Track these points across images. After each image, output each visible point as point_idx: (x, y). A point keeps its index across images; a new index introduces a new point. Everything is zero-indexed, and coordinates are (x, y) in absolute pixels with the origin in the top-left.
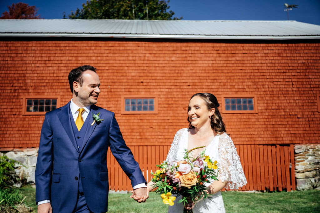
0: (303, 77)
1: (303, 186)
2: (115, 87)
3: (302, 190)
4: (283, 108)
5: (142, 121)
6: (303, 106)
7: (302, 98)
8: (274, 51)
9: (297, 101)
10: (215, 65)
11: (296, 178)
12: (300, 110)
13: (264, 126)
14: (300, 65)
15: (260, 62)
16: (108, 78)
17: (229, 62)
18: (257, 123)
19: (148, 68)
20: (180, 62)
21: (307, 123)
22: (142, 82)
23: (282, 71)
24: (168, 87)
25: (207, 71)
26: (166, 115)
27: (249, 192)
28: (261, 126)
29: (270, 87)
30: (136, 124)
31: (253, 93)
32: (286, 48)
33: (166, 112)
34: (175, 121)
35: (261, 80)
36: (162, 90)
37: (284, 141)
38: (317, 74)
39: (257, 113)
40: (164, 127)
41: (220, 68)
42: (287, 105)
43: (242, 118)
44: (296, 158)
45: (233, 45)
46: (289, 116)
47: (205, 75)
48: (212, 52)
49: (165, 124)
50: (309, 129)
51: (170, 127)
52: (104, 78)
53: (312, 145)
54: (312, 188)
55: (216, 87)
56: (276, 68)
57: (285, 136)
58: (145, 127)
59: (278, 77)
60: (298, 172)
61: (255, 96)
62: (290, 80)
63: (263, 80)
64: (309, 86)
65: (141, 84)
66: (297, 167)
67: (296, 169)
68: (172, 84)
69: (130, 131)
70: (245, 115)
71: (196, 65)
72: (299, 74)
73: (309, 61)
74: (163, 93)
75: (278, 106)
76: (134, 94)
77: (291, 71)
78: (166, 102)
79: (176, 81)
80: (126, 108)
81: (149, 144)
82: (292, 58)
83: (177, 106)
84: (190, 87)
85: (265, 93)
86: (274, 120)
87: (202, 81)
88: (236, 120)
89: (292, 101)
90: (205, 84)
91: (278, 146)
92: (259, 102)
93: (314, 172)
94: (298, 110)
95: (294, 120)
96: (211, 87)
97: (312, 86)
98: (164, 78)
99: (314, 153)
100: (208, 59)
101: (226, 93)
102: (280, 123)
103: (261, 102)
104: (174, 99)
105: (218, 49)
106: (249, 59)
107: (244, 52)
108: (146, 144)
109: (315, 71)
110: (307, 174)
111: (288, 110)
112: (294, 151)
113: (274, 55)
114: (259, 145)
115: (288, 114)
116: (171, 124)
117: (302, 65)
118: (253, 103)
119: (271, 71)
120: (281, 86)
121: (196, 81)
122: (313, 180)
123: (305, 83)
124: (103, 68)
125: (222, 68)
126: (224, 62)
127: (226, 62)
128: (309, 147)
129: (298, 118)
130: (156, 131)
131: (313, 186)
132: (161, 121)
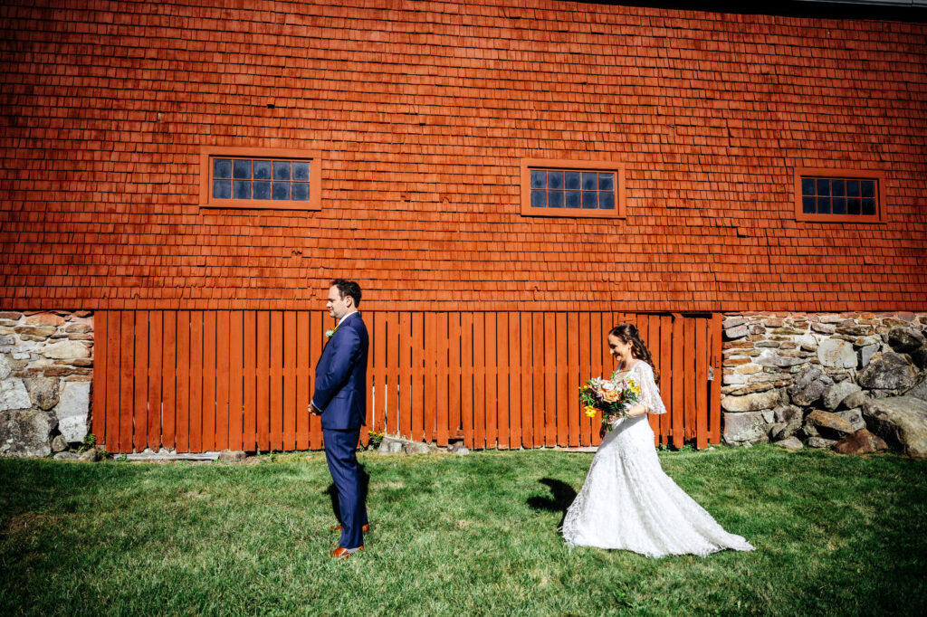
0: (761, 116)
1: (743, 432)
2: (179, 117)
3: (737, 444)
4: (699, 204)
5: (268, 232)
6: (754, 201)
7: (753, 179)
8: (684, 32)
9: (740, 188)
10: (505, 65)
11: (723, 410)
12: (747, 215)
13: (642, 258)
14: (754, 79)
15: (640, 62)
16: (156, 85)
17: (547, 58)
18: (621, 248)
19: (290, 63)
20: (396, 49)
21: (764, 251)
22: (271, 106)
23: (703, 94)
24: (357, 126)
25: (480, 83)
26: (347, 215)
28: (632, 258)
29: (664, 141)
30: (247, 241)
31: (616, 156)
32: (718, 26)
33: (346, 205)
34: (374, 234)
35: (639, 119)
36: (336, 135)
37: (697, 304)
38: (799, 109)
39: (624, 219)
40: (339, 254)
41: (521, 76)
42: (710, 197)
43: (581, 231)
44: (725, 352)
46: (714, 231)
47: (474, 93)
48: (499, 22)
49: (343, 244)
50: (768, 271)
51: (358, 254)
52: (142, 84)
53: (773, 316)
54: (766, 438)
55: (505, 134)
56: (686, 84)
57: (700, 287)
58: (277, 252)
59: (688, 113)
60: (730, 394)
61: (622, 166)
62: (724, 123)
63: (647, 120)
64: (775, 144)
65: (268, 112)
66: (727, 379)
67: (723, 385)
68: (367, 117)
69: (228, 261)
70: (590, 222)
71: (446, 62)
72: (750, 106)
73: (781, 70)
74: (337, 146)
75: (684, 200)
76: (243, 146)
77: (727, 96)
78: (348, 175)
79: (381, 108)
80: (214, 188)
81: (290, 305)
82: (734, 57)
83: (385, 186)
84: (426, 130)
85: (649, 159)
86: (671, 239)
87: (463, 112)
88: (560, 238)
89: (726, 187)
90: (471, 122)
91: (679, 317)
92: (631, 184)
93: (775, 394)
94: (741, 214)
95: (728, 241)
96: (490, 133)
97: (783, 144)
98: (343, 96)
99: (778, 339)
100: (483, 43)
101: (534, 151)
102: (687, 249)
103: (637, 184)
104: (373, 166)
105: (518, 13)
106: (608, 51)
107: (595, 28)
108: (281, 304)
109: (796, 99)
110: (756, 398)
111: (711, 213)
112: (724, 334)
113: (682, 44)
114: (626, 312)
115: (713, 224)
116: (359, 244)
117: (760, 79)
118: (615, 189)
119: (671, 92)
120: (697, 140)
121: (445, 111)
122: (769, 416)
123: (764, 134)
124: (140, 53)
125: (527, 76)
126: (532, 57)
127: (540, 58)
128: (763, 322)
129: (739, 236)
130: (312, 265)
131: (770, 434)
132: (329, 234)
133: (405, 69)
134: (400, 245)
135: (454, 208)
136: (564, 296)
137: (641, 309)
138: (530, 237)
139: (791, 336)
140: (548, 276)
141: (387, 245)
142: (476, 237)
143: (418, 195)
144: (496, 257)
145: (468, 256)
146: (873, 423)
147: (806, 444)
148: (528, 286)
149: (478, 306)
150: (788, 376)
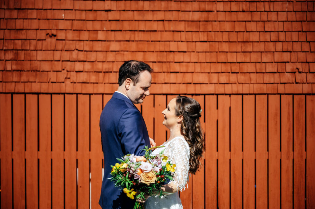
30: (2, 24)
34: (129, 15)
40: (93, 36)
49: (97, 26)
51: (112, 36)
58: (31, 34)
81: (44, 88)
108: (36, 87)
116: (114, 26)
130: (66, 48)
132: (83, 16)
134: (155, 26)
138: (292, 16)
140: (311, 57)
141: (142, 26)
142: (234, 17)
144: (254, 37)
145: (225, 37)
148: (289, 67)
149: (235, 88)
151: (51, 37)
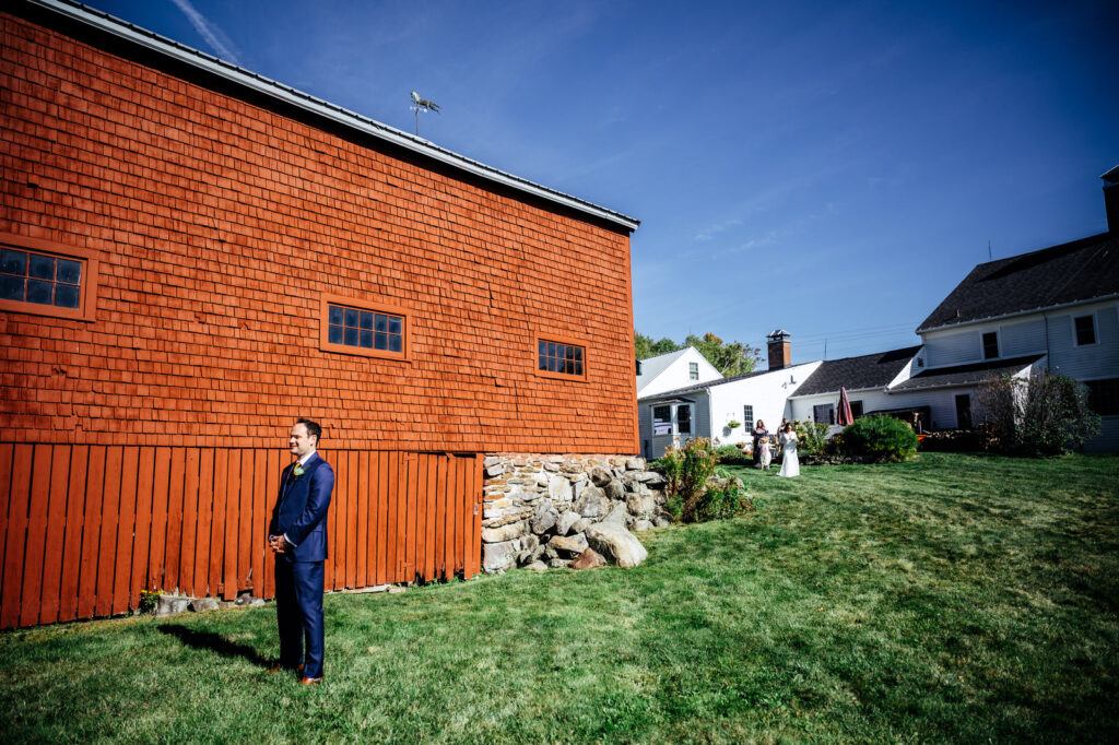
0: (513, 284)
1: (499, 560)
3: (493, 572)
4: (468, 355)
5: (18, 342)
6: (507, 356)
7: (507, 337)
8: (459, 201)
9: (497, 343)
10: (309, 196)
11: (484, 541)
12: (502, 367)
13: (424, 401)
14: (508, 252)
15: (426, 219)
17: (348, 198)
18: (408, 390)
19: (63, 139)
20: (197, 153)
21: (513, 400)
22: (33, 186)
23: (472, 258)
24: (146, 230)
25: (284, 210)
26: (128, 331)
27: (375, 589)
28: (416, 400)
29: (443, 294)
31: (405, 302)
32: (484, 202)
33: (128, 319)
34: (162, 357)
35: (424, 272)
37: (465, 445)
38: (537, 283)
39: (410, 362)
40: (115, 376)
41: (324, 210)
42: (476, 349)
43: (373, 371)
44: (485, 489)
45: (363, 151)
46: (479, 380)
47: (278, 218)
48: (305, 153)
49: (122, 365)
50: (516, 418)
51: (139, 378)
53: (519, 456)
54: (514, 564)
55: (307, 265)
58: (31, 368)
59: (462, 272)
60: (489, 527)
61: (409, 313)
62: (487, 286)
63: (430, 273)
64: (520, 309)
65: (28, 193)
66: (487, 513)
67: (484, 518)
68: (158, 222)
70: (381, 362)
71: (251, 180)
72: (504, 274)
73: (526, 249)
74: (120, 248)
75: (457, 350)
77: (490, 263)
78: (133, 285)
79: (176, 215)
81: (46, 435)
82: (495, 231)
83: (177, 303)
84: (226, 248)
85: (431, 309)
86: (447, 385)
88: (355, 376)
89: (487, 342)
90: (274, 247)
91: (451, 456)
92: (416, 330)
93: (521, 525)
94: (498, 366)
95: (489, 390)
96: (292, 262)
97: (527, 310)
98: (130, 193)
99: (523, 476)
100: (289, 169)
101: (334, 287)
102: (459, 395)
103: (421, 331)
104: (163, 279)
105: (322, 148)
106: (400, 203)
107: (390, 180)
109: (535, 275)
110: (508, 529)
111: (477, 364)
112: (485, 472)
113: (458, 211)
114: (410, 452)
115: (478, 373)
116: (142, 366)
117: (512, 253)
118: (402, 334)
119: (449, 252)
120: (468, 298)
121: (248, 232)
122: (517, 544)
123: (514, 300)
125: (329, 212)
126: (334, 194)
127: (341, 196)
128: (513, 462)
129: (497, 386)
130: (79, 388)
131: (518, 560)
132: (105, 352)
133: (205, 178)
134: (191, 371)
135: (252, 335)
136: (357, 434)
137: (422, 448)
138: (328, 374)
139: (531, 474)
140: (343, 414)
141: (176, 370)
142: (274, 369)
143: (214, 317)
144: (293, 391)
145: (265, 389)
146: (593, 543)
147: (550, 565)
150: (530, 509)
151: (58, 373)
